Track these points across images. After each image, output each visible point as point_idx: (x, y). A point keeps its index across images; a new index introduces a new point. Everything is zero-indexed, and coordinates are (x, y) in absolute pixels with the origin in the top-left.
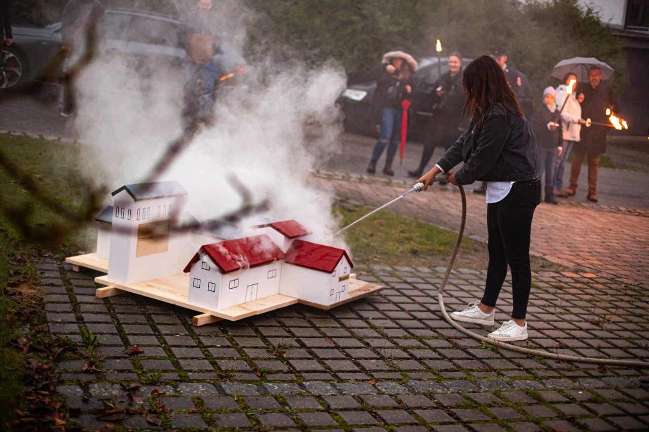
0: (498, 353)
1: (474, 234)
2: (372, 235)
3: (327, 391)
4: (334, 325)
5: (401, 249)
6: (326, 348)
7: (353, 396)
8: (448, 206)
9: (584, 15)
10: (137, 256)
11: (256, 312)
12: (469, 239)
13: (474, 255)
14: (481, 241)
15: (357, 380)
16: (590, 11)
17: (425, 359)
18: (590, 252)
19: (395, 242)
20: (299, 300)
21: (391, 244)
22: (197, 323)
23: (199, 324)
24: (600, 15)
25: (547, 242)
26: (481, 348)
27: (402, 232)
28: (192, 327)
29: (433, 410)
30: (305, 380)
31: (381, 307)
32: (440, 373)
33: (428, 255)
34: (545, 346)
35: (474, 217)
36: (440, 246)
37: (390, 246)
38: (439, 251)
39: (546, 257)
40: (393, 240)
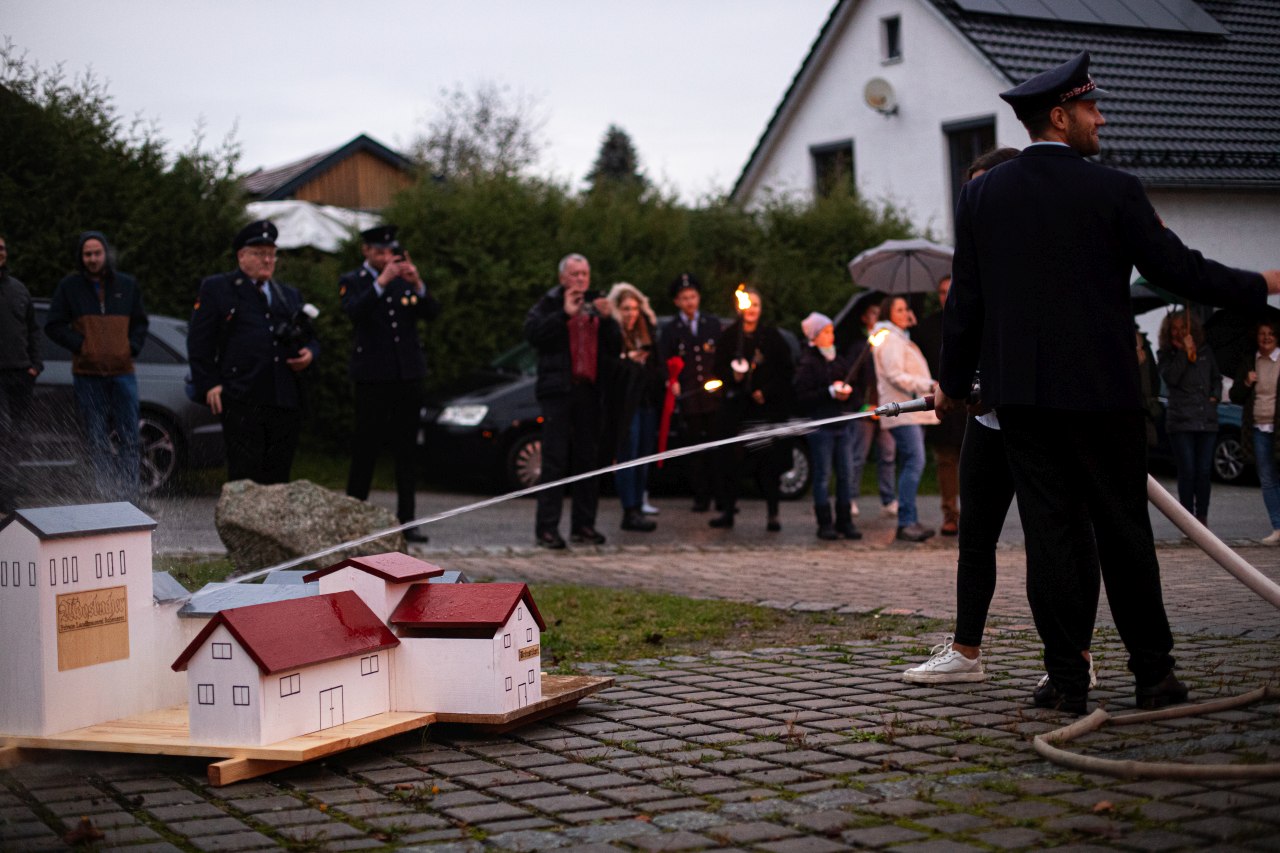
0: (894, 744)
1: (766, 600)
2: (558, 623)
3: (547, 842)
4: (525, 751)
5: (625, 638)
6: (520, 783)
7: (611, 843)
8: (697, 569)
9: (880, 217)
10: (61, 668)
11: (349, 740)
12: (759, 608)
13: (777, 630)
14: (783, 607)
15: (607, 819)
16: (889, 211)
17: (744, 771)
18: (1007, 598)
19: (609, 629)
20: (437, 715)
21: (603, 632)
22: (219, 779)
23: (226, 779)
24: (910, 212)
25: (914, 594)
26: (856, 742)
27: (619, 612)
28: (208, 789)
29: (796, 840)
30: (489, 833)
31: (616, 716)
32: (785, 787)
33: (682, 642)
34: (985, 724)
35: (756, 579)
36: (702, 624)
37: (600, 636)
38: (705, 633)
39: (922, 613)
40: (605, 627)
